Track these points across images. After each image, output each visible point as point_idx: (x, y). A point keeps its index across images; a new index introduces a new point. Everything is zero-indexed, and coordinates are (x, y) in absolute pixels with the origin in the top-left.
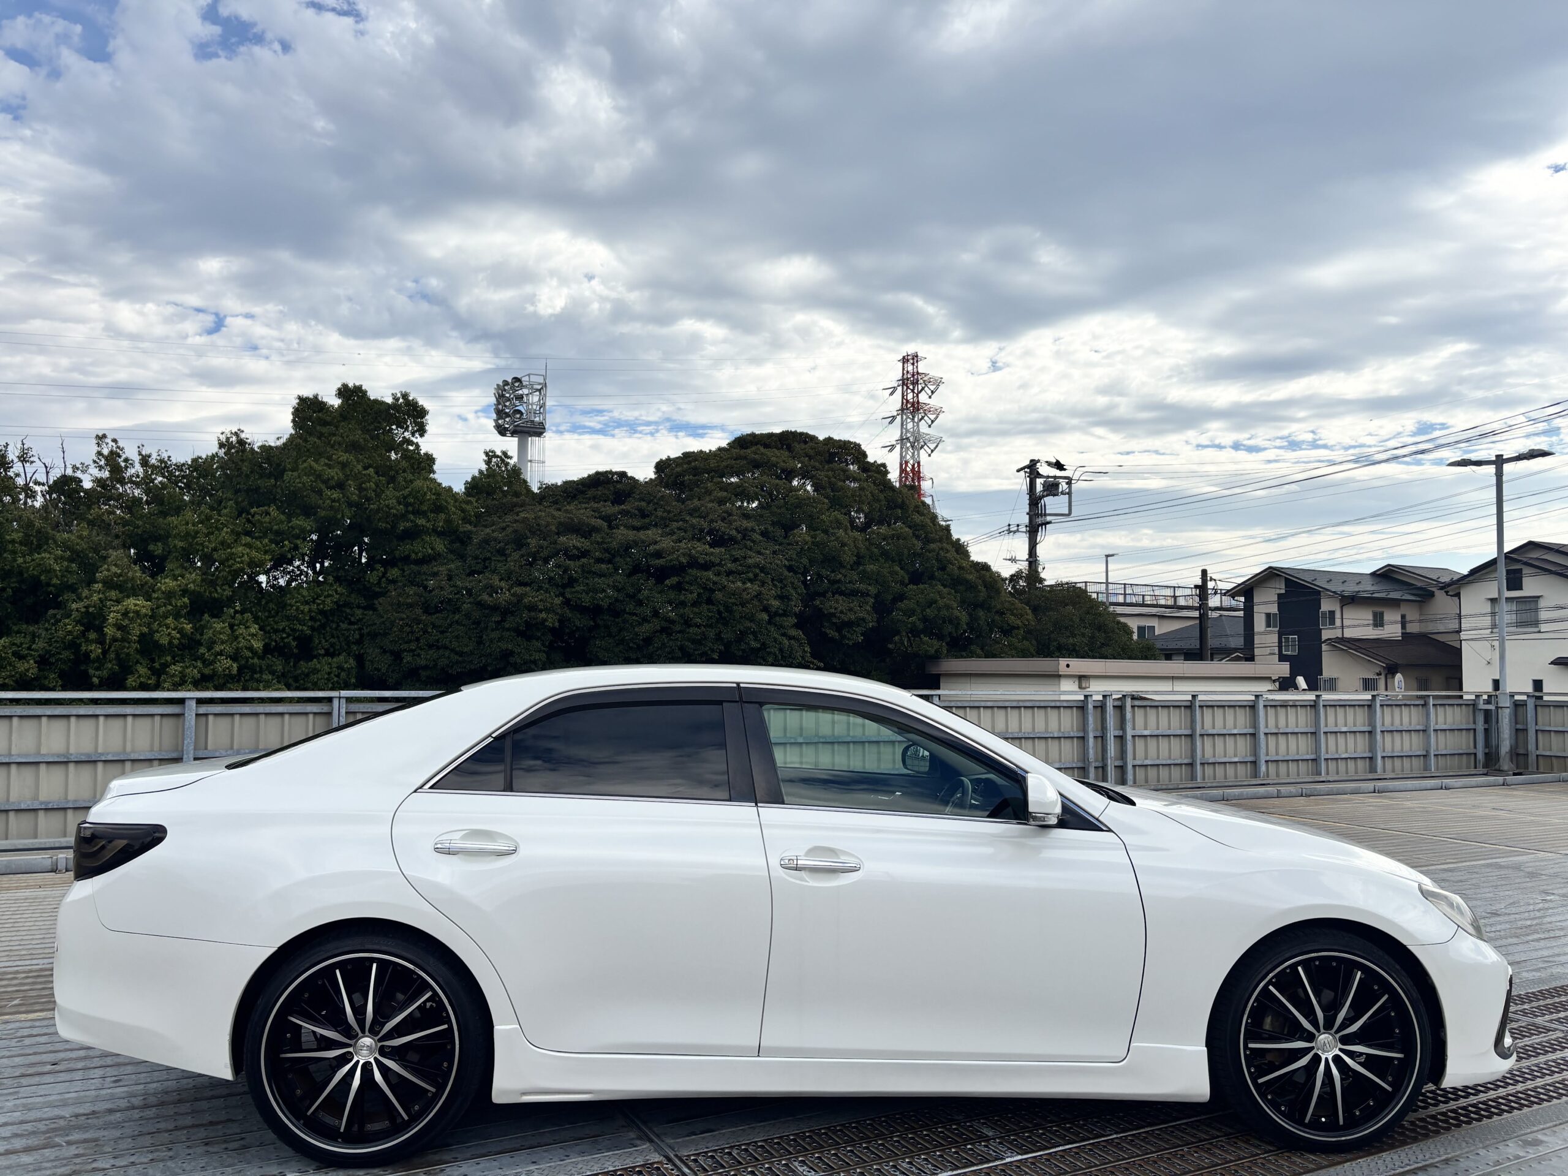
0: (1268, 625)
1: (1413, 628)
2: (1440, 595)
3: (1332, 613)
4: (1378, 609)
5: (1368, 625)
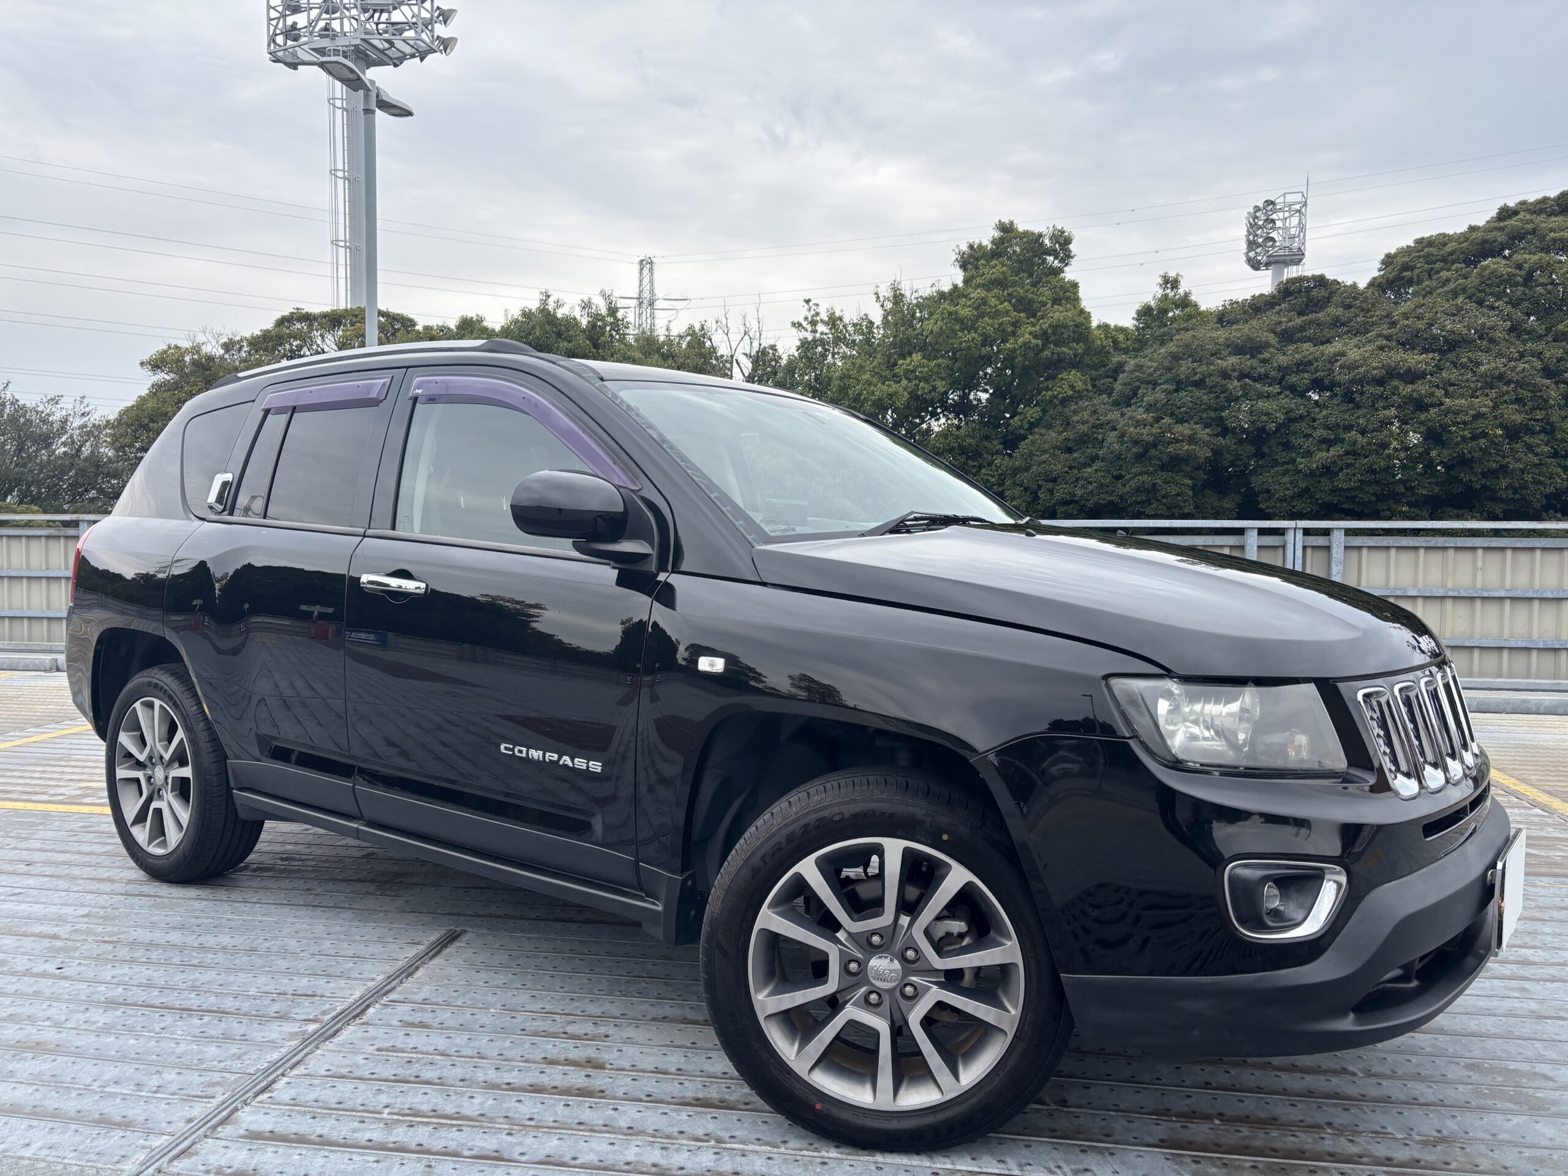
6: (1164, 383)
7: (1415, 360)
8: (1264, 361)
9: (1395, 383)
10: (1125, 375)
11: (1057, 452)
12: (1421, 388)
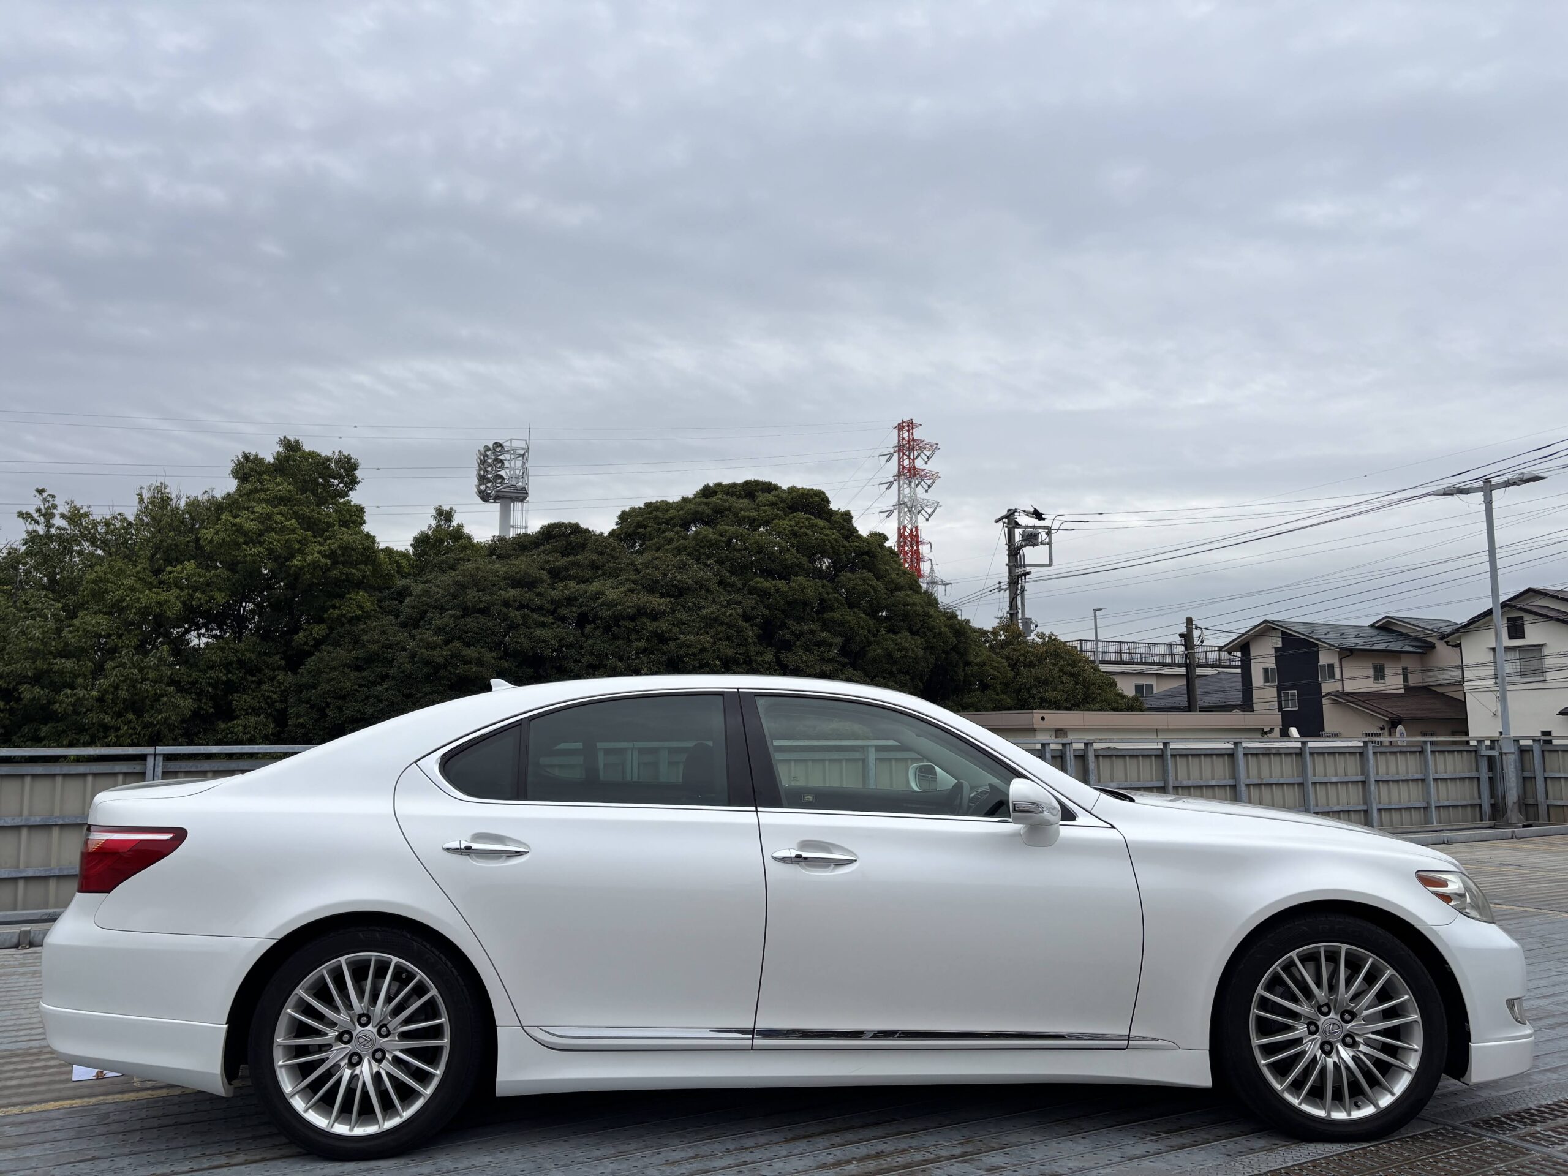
0: (1266, 680)
1: (1414, 680)
2: (1440, 646)
3: (1331, 667)
4: (1379, 662)
5: (1367, 677)
6: (452, 609)
7: (657, 602)
8: (539, 594)
9: (644, 620)
10: (412, 598)
11: (347, 670)
12: (663, 625)
